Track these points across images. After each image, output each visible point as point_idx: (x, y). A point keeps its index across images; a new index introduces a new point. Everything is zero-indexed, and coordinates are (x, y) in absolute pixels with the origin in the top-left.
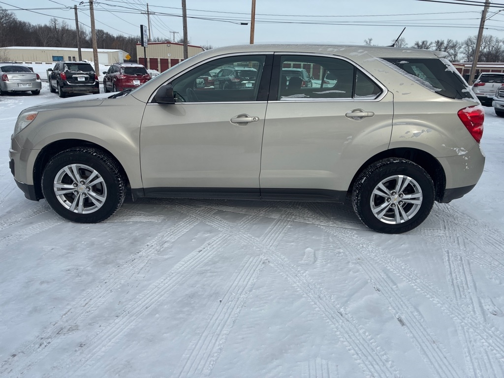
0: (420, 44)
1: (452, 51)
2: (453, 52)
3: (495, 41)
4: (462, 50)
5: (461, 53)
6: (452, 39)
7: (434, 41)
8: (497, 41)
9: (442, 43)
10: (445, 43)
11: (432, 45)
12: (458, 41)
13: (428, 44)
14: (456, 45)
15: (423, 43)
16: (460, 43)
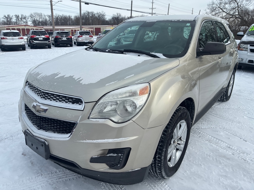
0: (7, 16)
1: (24, 20)
2: (26, 21)
3: (43, 15)
4: (29, 19)
5: (29, 21)
6: (23, 14)
7: (13, 15)
8: (44, 16)
9: (18, 16)
10: (20, 17)
11: (13, 17)
12: (26, 15)
13: (11, 16)
14: (26, 17)
15: (8, 16)
16: (28, 16)
